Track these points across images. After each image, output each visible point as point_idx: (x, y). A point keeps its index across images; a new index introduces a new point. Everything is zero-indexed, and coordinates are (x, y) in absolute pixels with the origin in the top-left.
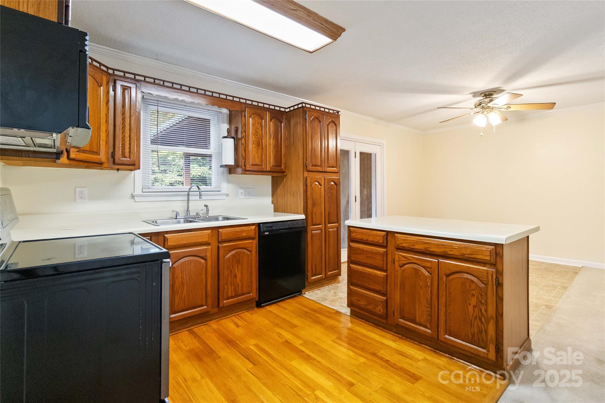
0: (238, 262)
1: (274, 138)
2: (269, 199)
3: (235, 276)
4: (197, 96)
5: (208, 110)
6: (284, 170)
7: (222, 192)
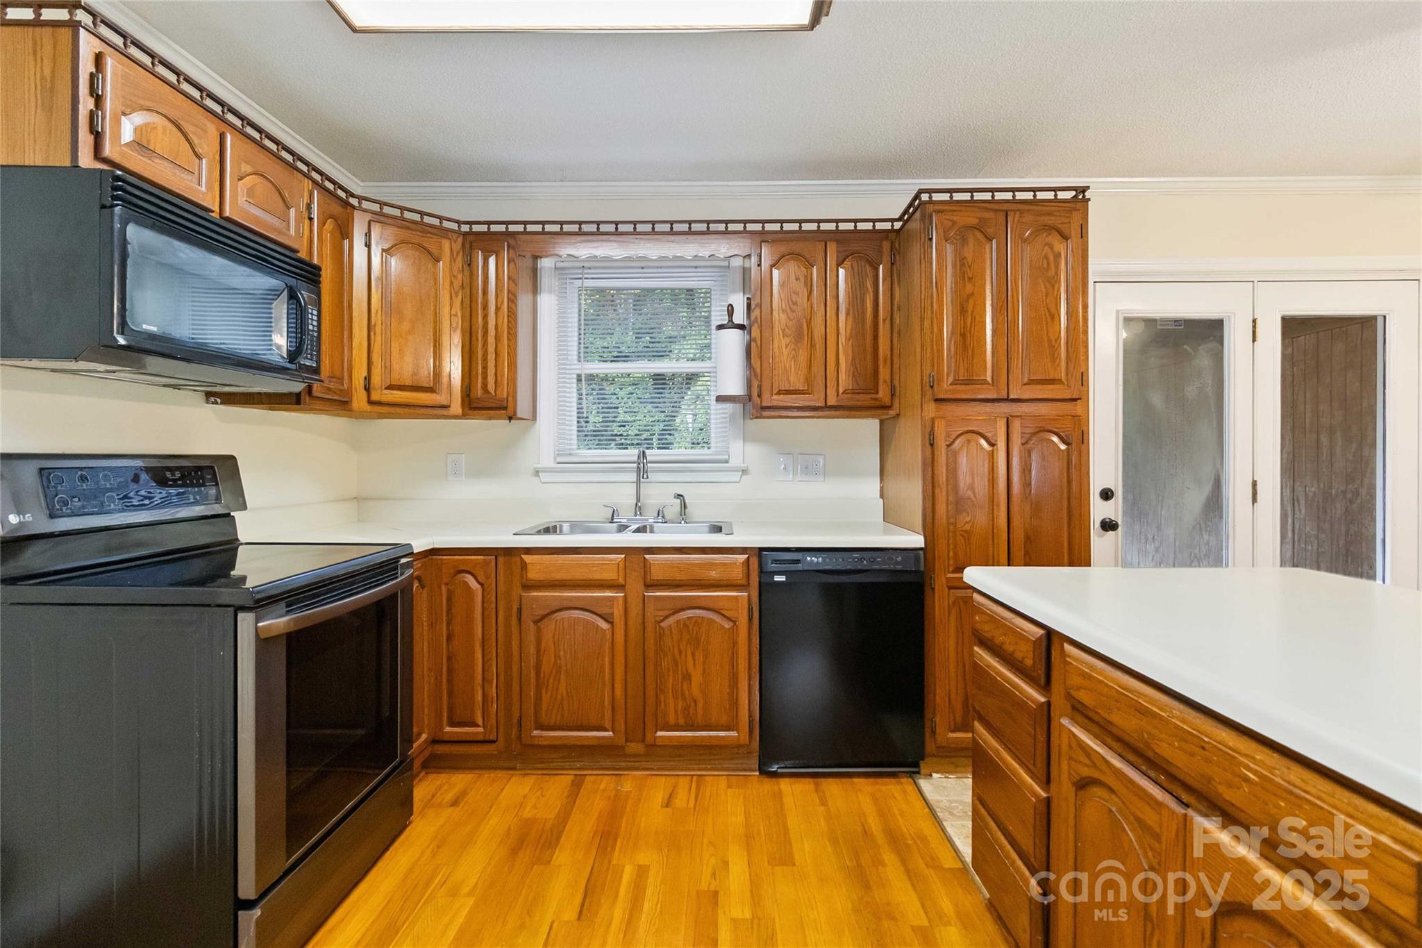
0: (696, 642)
1: (851, 312)
2: (872, 487)
3: (687, 677)
4: (633, 241)
5: (696, 267)
6: (887, 401)
7: (731, 464)
